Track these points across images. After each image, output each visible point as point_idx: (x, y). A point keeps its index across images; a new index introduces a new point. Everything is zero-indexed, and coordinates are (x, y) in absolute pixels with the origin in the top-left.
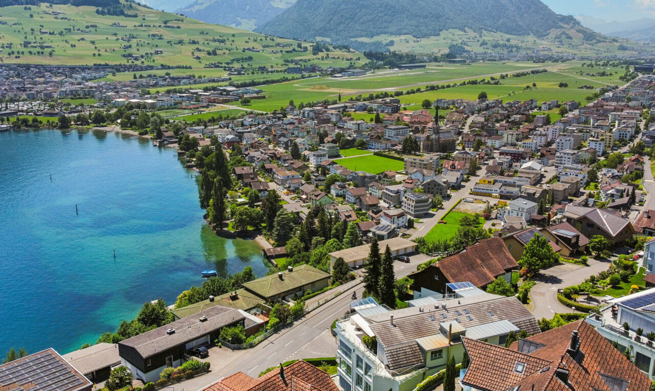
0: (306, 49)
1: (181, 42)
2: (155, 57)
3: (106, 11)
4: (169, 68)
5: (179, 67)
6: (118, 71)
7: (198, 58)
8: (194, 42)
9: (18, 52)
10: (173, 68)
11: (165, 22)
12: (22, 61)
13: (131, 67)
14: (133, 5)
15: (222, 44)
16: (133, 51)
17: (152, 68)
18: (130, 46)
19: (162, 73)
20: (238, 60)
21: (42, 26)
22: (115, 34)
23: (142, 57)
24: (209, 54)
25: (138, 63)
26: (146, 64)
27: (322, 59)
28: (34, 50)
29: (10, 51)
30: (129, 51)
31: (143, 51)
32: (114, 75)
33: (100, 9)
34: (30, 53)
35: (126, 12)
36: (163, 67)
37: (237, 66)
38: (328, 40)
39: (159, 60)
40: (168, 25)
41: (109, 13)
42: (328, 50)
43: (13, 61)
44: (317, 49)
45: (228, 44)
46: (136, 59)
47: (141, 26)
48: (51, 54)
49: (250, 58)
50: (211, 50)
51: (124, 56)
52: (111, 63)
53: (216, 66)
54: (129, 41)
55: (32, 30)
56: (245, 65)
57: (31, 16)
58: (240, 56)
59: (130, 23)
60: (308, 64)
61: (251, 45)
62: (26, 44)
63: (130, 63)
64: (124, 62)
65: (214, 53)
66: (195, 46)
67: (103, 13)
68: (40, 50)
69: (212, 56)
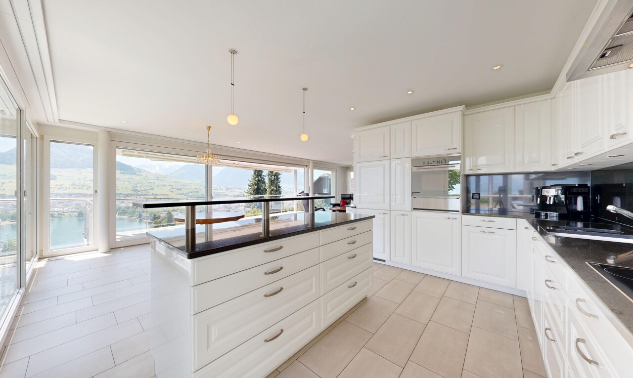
0: (223, 189)
1: (164, 186)
2: (150, 191)
3: (125, 172)
4: (156, 195)
5: (161, 195)
6: (127, 196)
7: (172, 191)
8: (171, 186)
9: (66, 188)
10: (158, 195)
11: (157, 178)
12: (68, 191)
13: (135, 194)
14: (141, 171)
15: (185, 187)
16: (138, 189)
17: (147, 195)
18: (137, 187)
19: (153, 197)
20: (192, 192)
21: (86, 177)
22: (129, 182)
23: (143, 191)
24: (178, 190)
25: (140, 193)
26: (144, 193)
27: (230, 192)
28: (76, 187)
29: (60, 187)
30: (136, 188)
31: (143, 189)
32: (125, 197)
33: (123, 171)
34: (75, 188)
35: (137, 173)
36: (153, 194)
37: (191, 194)
38: (232, 187)
39: (151, 192)
40: (159, 179)
41: (128, 174)
42: (232, 189)
43: (62, 191)
44: (227, 189)
45: (188, 187)
46: (139, 191)
47: (144, 179)
48: (87, 189)
49: (198, 192)
50: (179, 188)
51: (132, 190)
52: (123, 193)
53: (181, 194)
54: (136, 184)
55: (79, 179)
56: (195, 194)
57: (80, 173)
58: (192, 191)
59: (138, 178)
60: (224, 194)
61: (198, 187)
62: (72, 185)
63: (135, 193)
64: (132, 192)
65: (180, 189)
66: (171, 187)
67: (124, 173)
68: (81, 187)
69: (179, 191)
